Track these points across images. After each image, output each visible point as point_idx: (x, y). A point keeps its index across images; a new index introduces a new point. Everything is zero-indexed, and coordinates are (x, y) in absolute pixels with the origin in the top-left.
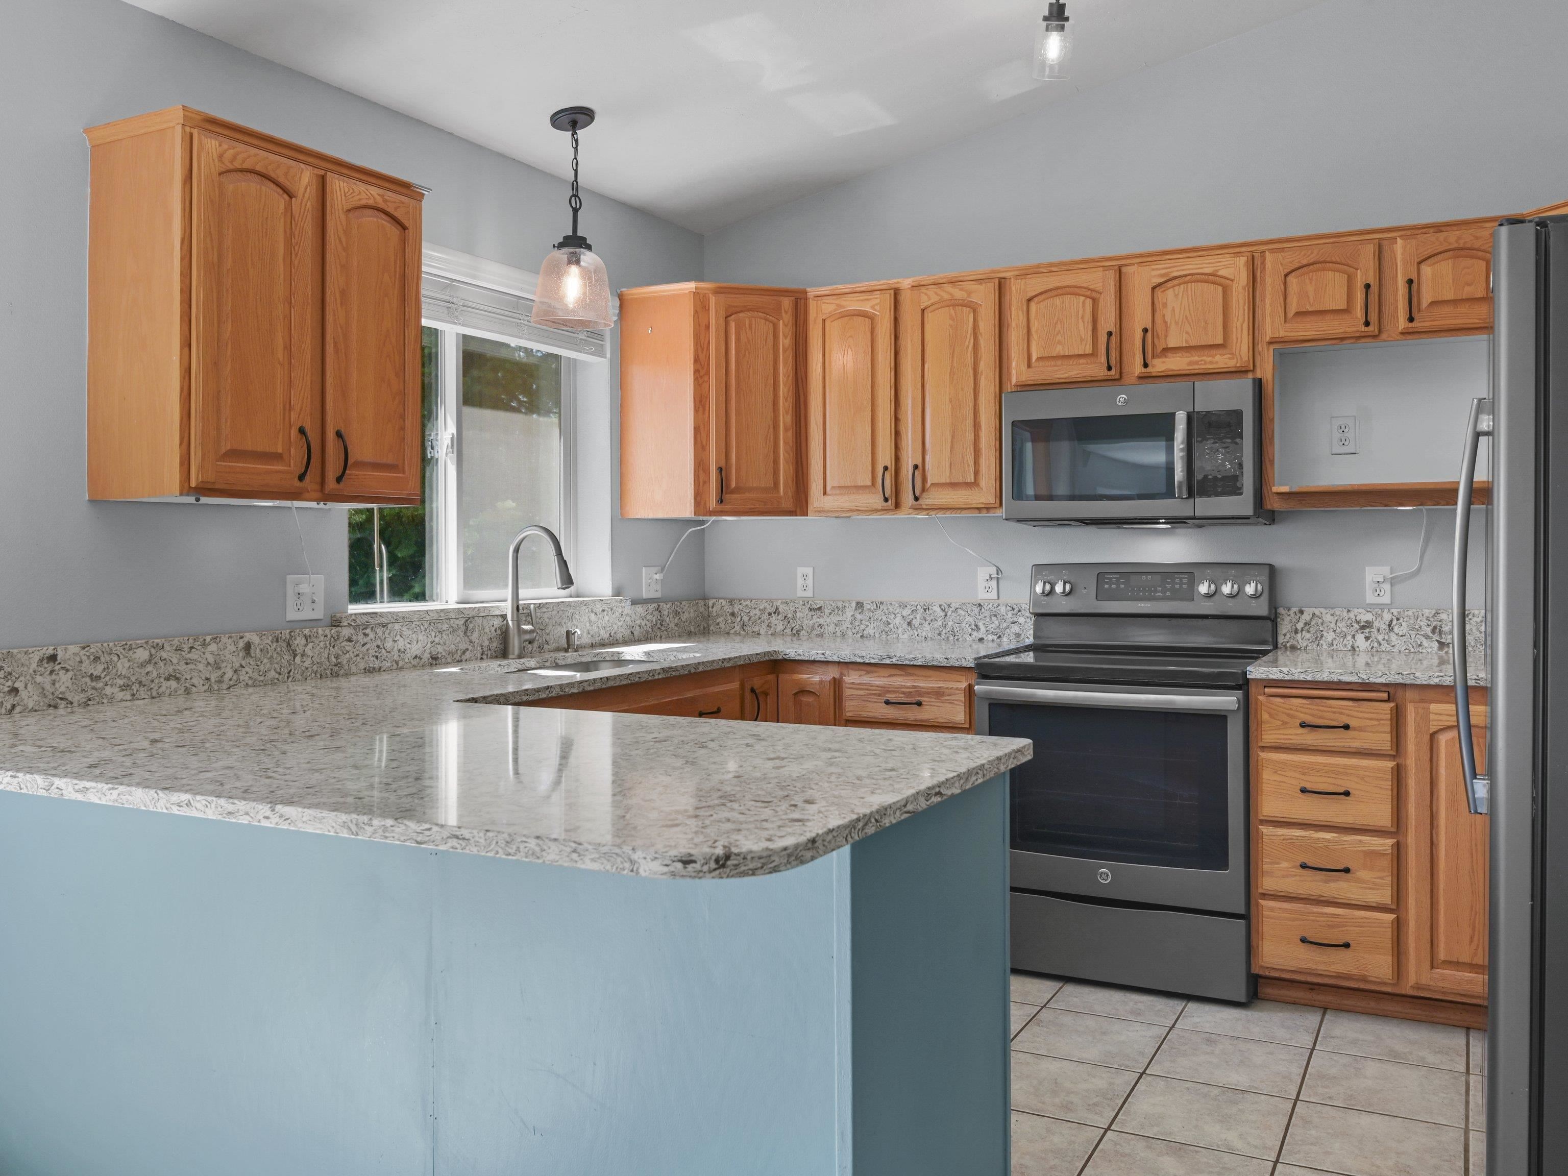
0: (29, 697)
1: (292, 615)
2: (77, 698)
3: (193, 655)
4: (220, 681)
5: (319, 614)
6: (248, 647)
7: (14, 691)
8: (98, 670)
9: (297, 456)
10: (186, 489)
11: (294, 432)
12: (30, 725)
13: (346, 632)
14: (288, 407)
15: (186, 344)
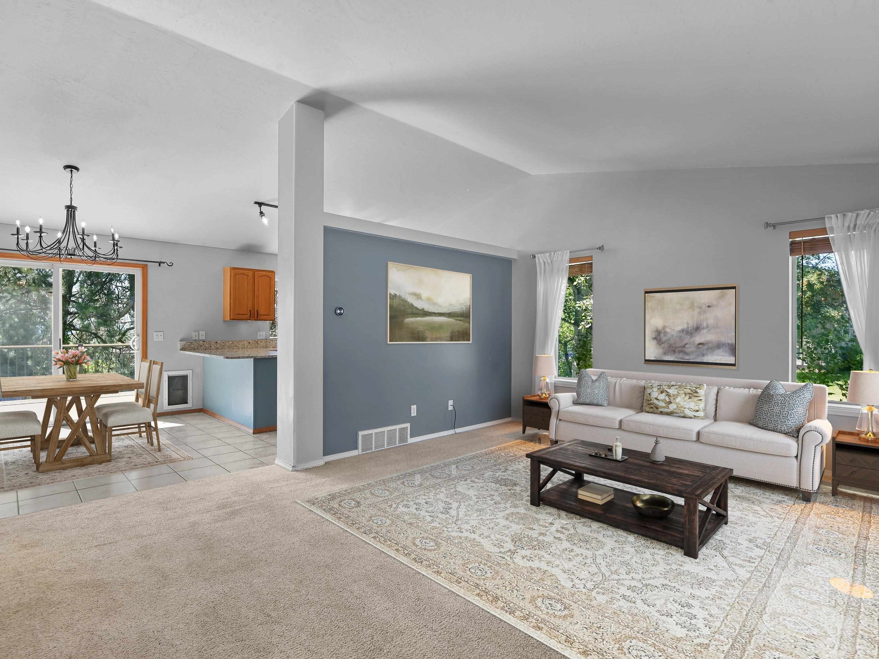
0: (213, 347)
1: (258, 338)
2: (220, 348)
3: (239, 343)
4: (244, 347)
5: (264, 338)
6: (249, 342)
7: (211, 346)
8: (224, 344)
9: (249, 313)
10: (231, 319)
11: (249, 311)
12: (213, 351)
13: (268, 341)
14: (247, 307)
15: (230, 299)
